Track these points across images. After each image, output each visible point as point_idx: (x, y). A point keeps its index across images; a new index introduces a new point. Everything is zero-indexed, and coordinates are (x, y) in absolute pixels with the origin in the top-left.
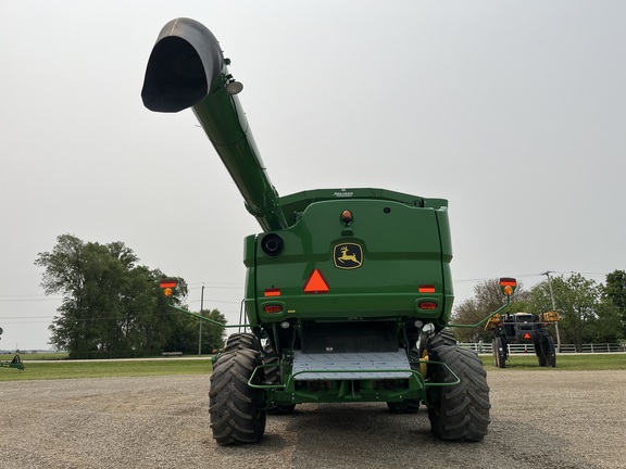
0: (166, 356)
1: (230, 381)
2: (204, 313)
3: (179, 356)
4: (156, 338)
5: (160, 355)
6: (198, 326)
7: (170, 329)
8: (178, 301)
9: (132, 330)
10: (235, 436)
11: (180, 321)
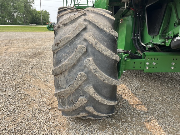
0: (31, 25)
1: (86, 54)
2: (42, 11)
3: (35, 25)
4: (27, 19)
5: (29, 25)
6: (40, 15)
7: (30, 16)
8: (32, 6)
9: (18, 16)
10: (90, 109)
11: (34, 13)
